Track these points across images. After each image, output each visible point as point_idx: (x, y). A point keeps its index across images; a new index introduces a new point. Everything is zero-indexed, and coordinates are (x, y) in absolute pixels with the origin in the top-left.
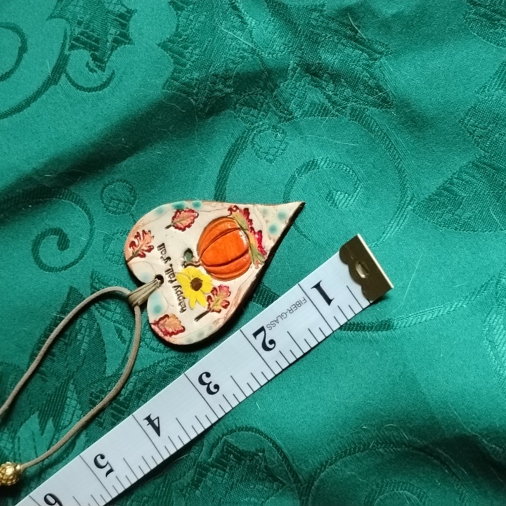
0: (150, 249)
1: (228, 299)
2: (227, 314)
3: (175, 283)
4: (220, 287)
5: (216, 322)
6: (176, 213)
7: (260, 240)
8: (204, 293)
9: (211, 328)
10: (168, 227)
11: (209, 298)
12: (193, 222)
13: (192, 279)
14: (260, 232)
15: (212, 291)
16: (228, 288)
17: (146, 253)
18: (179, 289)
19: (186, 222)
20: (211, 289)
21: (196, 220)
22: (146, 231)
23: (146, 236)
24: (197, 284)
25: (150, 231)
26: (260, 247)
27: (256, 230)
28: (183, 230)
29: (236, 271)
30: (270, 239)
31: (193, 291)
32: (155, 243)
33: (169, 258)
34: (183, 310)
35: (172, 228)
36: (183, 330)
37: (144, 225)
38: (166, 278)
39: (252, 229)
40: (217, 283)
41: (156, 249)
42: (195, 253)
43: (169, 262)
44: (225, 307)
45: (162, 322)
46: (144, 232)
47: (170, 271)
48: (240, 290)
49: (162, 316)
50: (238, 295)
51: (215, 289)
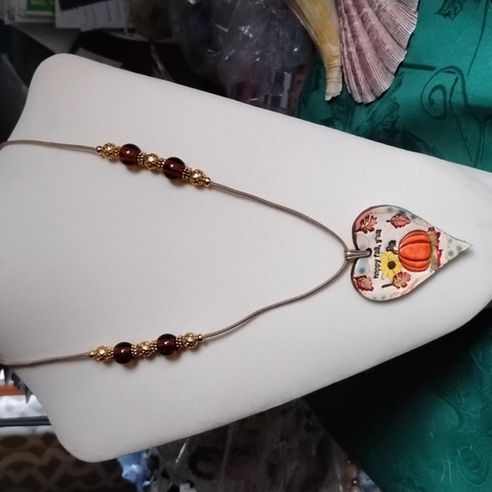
0: (372, 230)
1: (407, 283)
2: (404, 292)
3: (377, 258)
4: (405, 273)
5: (395, 293)
6: (397, 215)
7: (440, 255)
8: (394, 273)
9: (391, 296)
10: (388, 221)
11: (395, 277)
12: (404, 225)
13: (390, 261)
14: (441, 251)
15: (399, 274)
16: (410, 276)
17: (368, 232)
18: (379, 263)
19: (399, 223)
20: (399, 272)
21: (407, 225)
22: (374, 217)
23: (372, 221)
24: (391, 265)
25: (376, 218)
26: (439, 260)
27: (440, 249)
28: (396, 227)
29: (418, 268)
30: (446, 258)
31: (388, 268)
32: (376, 227)
33: (380, 241)
34: (375, 277)
35: (390, 223)
36: (372, 289)
37: (375, 213)
38: (373, 252)
39: (437, 247)
40: (404, 270)
41: (375, 231)
42: (397, 245)
43: (379, 244)
44: (403, 286)
45: (360, 279)
46: (372, 217)
47: (377, 249)
48: (417, 280)
49: (362, 275)
50: (415, 283)
51: (401, 273)
